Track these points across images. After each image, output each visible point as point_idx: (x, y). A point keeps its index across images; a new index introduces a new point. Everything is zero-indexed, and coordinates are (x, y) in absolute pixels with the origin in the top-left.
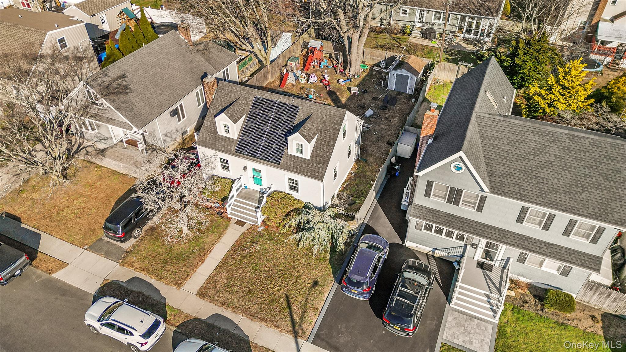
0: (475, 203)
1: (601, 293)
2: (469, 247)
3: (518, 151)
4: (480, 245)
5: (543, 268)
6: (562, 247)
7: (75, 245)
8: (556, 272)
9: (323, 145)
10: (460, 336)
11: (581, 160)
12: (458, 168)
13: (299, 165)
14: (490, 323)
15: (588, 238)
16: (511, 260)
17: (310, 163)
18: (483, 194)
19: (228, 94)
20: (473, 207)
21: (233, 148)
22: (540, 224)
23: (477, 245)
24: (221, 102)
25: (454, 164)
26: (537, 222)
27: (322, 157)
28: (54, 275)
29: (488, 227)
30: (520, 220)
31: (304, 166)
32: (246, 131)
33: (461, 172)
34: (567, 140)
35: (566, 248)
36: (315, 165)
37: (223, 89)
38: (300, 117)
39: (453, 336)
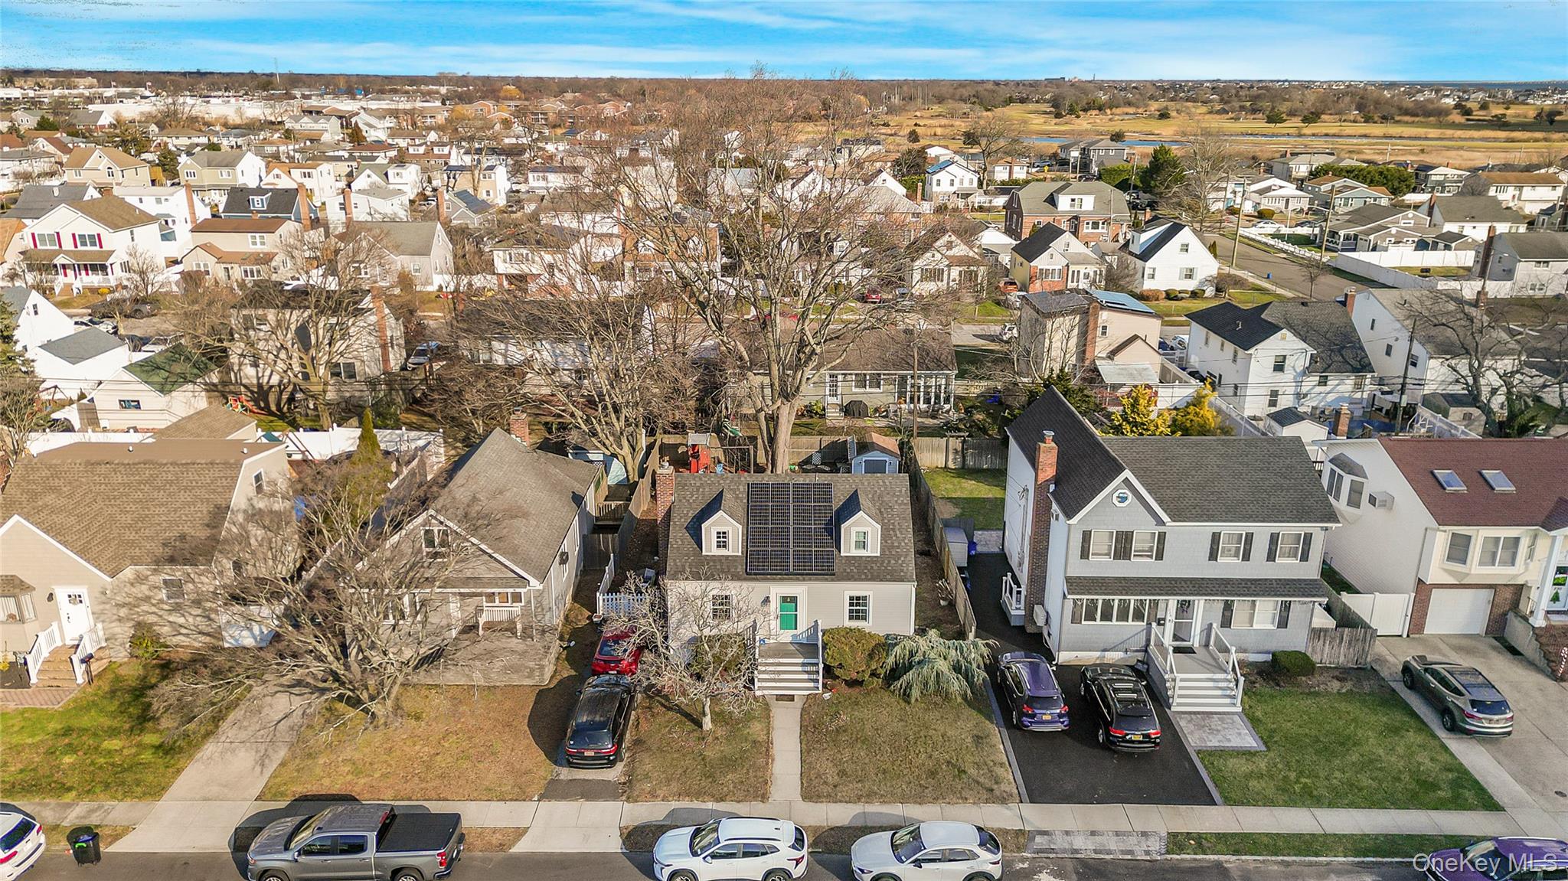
0: (1151, 550)
1: (1333, 639)
2: (1154, 625)
3: (1175, 470)
4: (1168, 618)
5: (1255, 626)
6: (1271, 580)
7: (511, 800)
8: (1271, 627)
9: (893, 530)
10: (1210, 737)
11: (1248, 465)
12: (1123, 499)
13: (866, 568)
14: (1233, 713)
15: (1295, 556)
16: (1214, 625)
17: (883, 562)
18: (1162, 529)
19: (698, 490)
20: (1148, 556)
21: (740, 569)
22: (1237, 555)
23: (1164, 619)
24: (690, 504)
25: (1116, 494)
26: (1233, 552)
27: (898, 547)
28: (514, 850)
29: (1176, 580)
30: (1213, 556)
31: (875, 568)
32: (751, 538)
33: (1127, 502)
34: (1220, 447)
35: (1276, 580)
36: (893, 562)
37: (686, 485)
38: (838, 500)
39: (1202, 739)
